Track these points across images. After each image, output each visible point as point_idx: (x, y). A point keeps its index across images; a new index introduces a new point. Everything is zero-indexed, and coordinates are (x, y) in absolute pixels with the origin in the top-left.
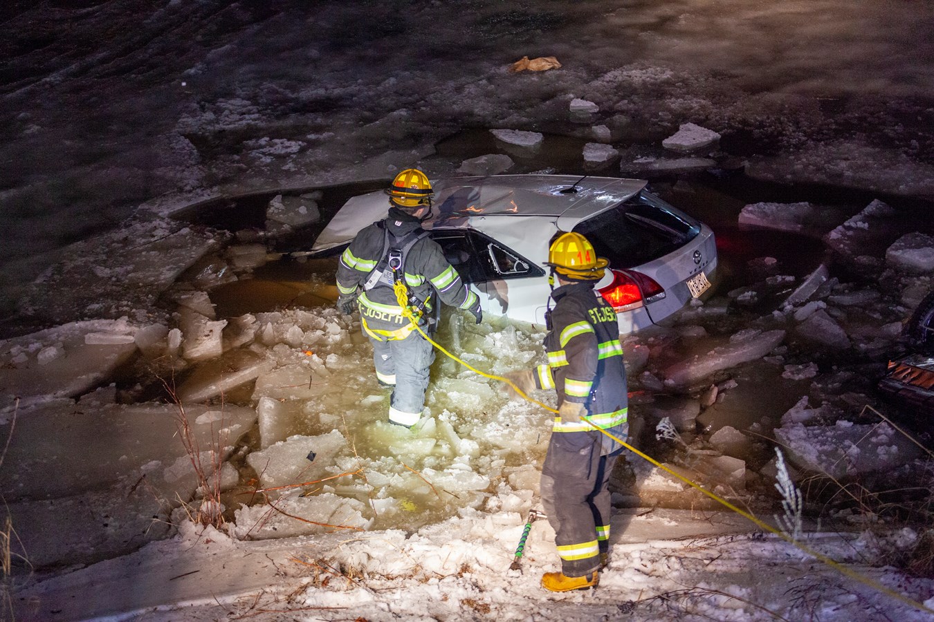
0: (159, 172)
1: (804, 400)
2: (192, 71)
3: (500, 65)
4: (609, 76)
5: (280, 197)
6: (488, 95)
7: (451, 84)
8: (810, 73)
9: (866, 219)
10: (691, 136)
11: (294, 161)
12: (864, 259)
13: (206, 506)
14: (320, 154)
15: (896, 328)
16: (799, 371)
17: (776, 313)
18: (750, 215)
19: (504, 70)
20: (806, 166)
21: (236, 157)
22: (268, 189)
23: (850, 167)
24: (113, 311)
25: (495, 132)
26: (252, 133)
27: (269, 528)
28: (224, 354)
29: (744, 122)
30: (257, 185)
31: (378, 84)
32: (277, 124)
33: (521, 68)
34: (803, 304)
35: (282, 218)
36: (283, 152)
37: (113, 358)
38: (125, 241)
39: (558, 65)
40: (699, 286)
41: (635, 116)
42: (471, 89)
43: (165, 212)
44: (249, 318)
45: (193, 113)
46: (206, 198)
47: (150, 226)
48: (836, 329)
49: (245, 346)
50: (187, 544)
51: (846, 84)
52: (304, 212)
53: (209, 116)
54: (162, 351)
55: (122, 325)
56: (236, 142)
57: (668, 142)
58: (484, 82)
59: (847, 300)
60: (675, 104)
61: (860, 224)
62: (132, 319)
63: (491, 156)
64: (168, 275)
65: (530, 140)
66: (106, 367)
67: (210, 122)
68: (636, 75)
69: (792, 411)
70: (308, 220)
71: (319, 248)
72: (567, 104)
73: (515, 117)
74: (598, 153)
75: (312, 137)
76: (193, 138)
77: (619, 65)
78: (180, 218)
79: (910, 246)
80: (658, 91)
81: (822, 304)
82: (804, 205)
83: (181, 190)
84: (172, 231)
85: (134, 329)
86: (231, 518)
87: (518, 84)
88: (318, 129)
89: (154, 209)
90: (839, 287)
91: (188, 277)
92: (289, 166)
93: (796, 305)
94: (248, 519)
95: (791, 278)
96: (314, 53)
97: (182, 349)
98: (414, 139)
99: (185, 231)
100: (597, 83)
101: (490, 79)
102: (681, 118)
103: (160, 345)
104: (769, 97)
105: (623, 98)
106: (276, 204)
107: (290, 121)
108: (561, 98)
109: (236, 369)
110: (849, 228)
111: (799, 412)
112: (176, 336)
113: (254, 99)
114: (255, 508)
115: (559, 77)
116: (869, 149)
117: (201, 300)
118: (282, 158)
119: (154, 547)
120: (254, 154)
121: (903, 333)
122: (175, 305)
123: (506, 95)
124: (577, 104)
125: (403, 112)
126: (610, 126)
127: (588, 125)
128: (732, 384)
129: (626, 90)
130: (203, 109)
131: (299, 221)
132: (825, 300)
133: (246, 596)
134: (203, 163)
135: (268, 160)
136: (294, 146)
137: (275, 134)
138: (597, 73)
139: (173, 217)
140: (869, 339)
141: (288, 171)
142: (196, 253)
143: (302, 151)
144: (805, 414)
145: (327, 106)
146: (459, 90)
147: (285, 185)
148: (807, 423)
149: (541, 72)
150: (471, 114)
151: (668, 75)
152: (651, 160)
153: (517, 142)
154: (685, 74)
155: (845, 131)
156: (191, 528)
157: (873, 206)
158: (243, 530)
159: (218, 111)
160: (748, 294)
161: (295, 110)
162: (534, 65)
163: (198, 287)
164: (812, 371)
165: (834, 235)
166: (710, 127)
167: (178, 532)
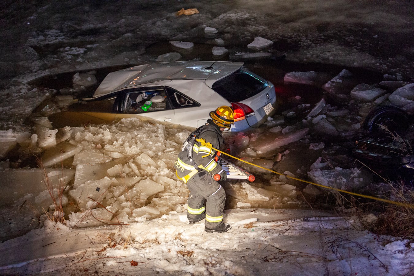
0: (21, 63)
1: (320, 159)
2: (32, 17)
3: (171, 12)
4: (221, 16)
5: (78, 74)
6: (167, 26)
7: (150, 21)
8: (310, 14)
9: (341, 78)
10: (260, 42)
11: (82, 57)
12: (341, 96)
13: (56, 213)
14: (94, 54)
15: (358, 126)
16: (316, 146)
17: (304, 121)
18: (289, 77)
19: (173, 14)
20: (312, 55)
21: (55, 56)
22: (71, 70)
23: (332, 55)
24: (5, 127)
25: (172, 42)
26: (61, 45)
27: (85, 223)
28: (57, 145)
29: (283, 36)
30: (65, 68)
31: (117, 22)
32: (72, 41)
33: (181, 14)
34: (316, 117)
35: (80, 83)
36: (77, 53)
37: (6, 148)
38: (8, 95)
39: (197, 12)
40: (268, 109)
41: (234, 34)
42: (159, 23)
43: (25, 81)
44: (67, 128)
45: (34, 37)
46: (43, 75)
47: (19, 88)
48: (331, 127)
49: (67, 141)
50: (48, 231)
51: (327, 18)
52: (90, 80)
53: (42, 37)
54: (29, 144)
55: (10, 133)
56: (55, 49)
57: (250, 46)
58: (165, 20)
59: (335, 114)
60: (252, 29)
61: (338, 80)
62: (14, 130)
63: (171, 53)
64: (29, 110)
65: (189, 46)
66: (4, 152)
67: (42, 41)
68: (233, 16)
69: (315, 164)
70: (92, 83)
71: (96, 96)
72: (203, 29)
73: (180, 36)
74: (219, 51)
75: (89, 46)
76: (35, 48)
77: (225, 12)
78: (32, 84)
79: (361, 89)
80: (243, 23)
81: (324, 116)
82: (313, 72)
83: (31, 71)
84: (29, 90)
85: (16, 134)
86: (67, 218)
87: (180, 21)
88: (92, 43)
89: (20, 80)
90: (331, 108)
91: (38, 111)
92: (80, 59)
93: (313, 117)
94: (75, 219)
95: (308, 105)
96: (87, 8)
97: (38, 143)
98: (135, 46)
99: (35, 90)
100: (216, 20)
101: (168, 19)
102: (255, 35)
103: (28, 141)
104: (292, 24)
105: (228, 26)
106: (76, 77)
107: (79, 39)
108: (200, 26)
109: (64, 152)
110: (333, 82)
111: (318, 164)
112: (35, 137)
113: (61, 30)
114: (78, 214)
115: (199, 17)
116: (339, 47)
117: (45, 121)
118: (76, 56)
119: (33, 232)
120: (63, 54)
121: (361, 128)
122: (33, 124)
123: (175, 26)
124: (208, 29)
125: (129, 34)
126: (224, 39)
127: (214, 39)
128: (287, 152)
129: (229, 23)
130: (38, 35)
131: (88, 84)
132: (325, 114)
133: (79, 252)
134: (40, 59)
135: (70, 57)
136: (82, 51)
137: (72, 45)
138: (215, 15)
139: (29, 83)
140: (346, 131)
141: (79, 62)
142: (40, 100)
143: (85, 53)
144: (321, 165)
145: (94, 32)
146: (154, 23)
147: (79, 68)
148: (322, 169)
149: (190, 15)
150: (160, 35)
151: (247, 15)
152: (243, 53)
153: (182, 47)
154: (255, 15)
155: (328, 39)
156: (50, 223)
157: (343, 72)
158: (73, 223)
159: (45, 35)
160: (292, 113)
161: (81, 34)
162: (187, 12)
163: (43, 115)
164: (322, 146)
165: (327, 85)
166: (268, 38)
167: (44, 225)
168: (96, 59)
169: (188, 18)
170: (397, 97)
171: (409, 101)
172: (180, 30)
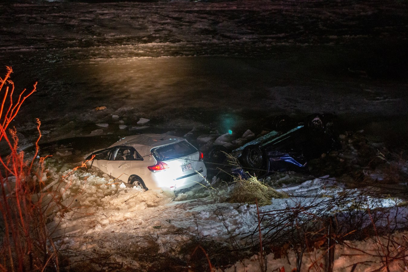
3: (92, 109)
4: (119, 109)
6: (92, 116)
7: (82, 114)
10: (143, 121)
14: (55, 133)
19: (93, 110)
21: (34, 136)
25: (96, 124)
27: (74, 217)
28: (48, 179)
31: (64, 116)
33: (97, 109)
36: (46, 133)
39: (106, 108)
42: (87, 115)
46: (29, 146)
50: (56, 223)
57: (138, 123)
58: (89, 113)
60: (137, 114)
61: (191, 133)
63: (98, 130)
65: (106, 125)
68: (125, 109)
72: (112, 116)
73: (99, 121)
74: (123, 127)
75: (52, 129)
77: (120, 107)
78: (26, 151)
80: (132, 112)
83: (23, 145)
86: (64, 216)
87: (98, 113)
88: (53, 127)
92: (48, 136)
94: (67, 216)
97: (37, 180)
99: (28, 154)
100: (117, 111)
101: (91, 113)
103: (31, 180)
105: (124, 114)
110: (188, 134)
112: (35, 177)
114: (68, 213)
115: (107, 111)
124: (114, 116)
125: (72, 122)
126: (123, 120)
129: (124, 112)
133: (79, 230)
134: (26, 138)
136: (48, 132)
138: (116, 109)
139: (24, 151)
143: (50, 133)
146: (84, 115)
149: (102, 110)
150: (89, 121)
151: (132, 108)
152: (136, 127)
153: (103, 126)
156: (57, 219)
159: (25, 126)
162: (101, 108)
166: (147, 118)
167: (53, 220)
168: (57, 136)
169: (101, 112)
170: (219, 141)
171: (225, 143)
172: (99, 117)
